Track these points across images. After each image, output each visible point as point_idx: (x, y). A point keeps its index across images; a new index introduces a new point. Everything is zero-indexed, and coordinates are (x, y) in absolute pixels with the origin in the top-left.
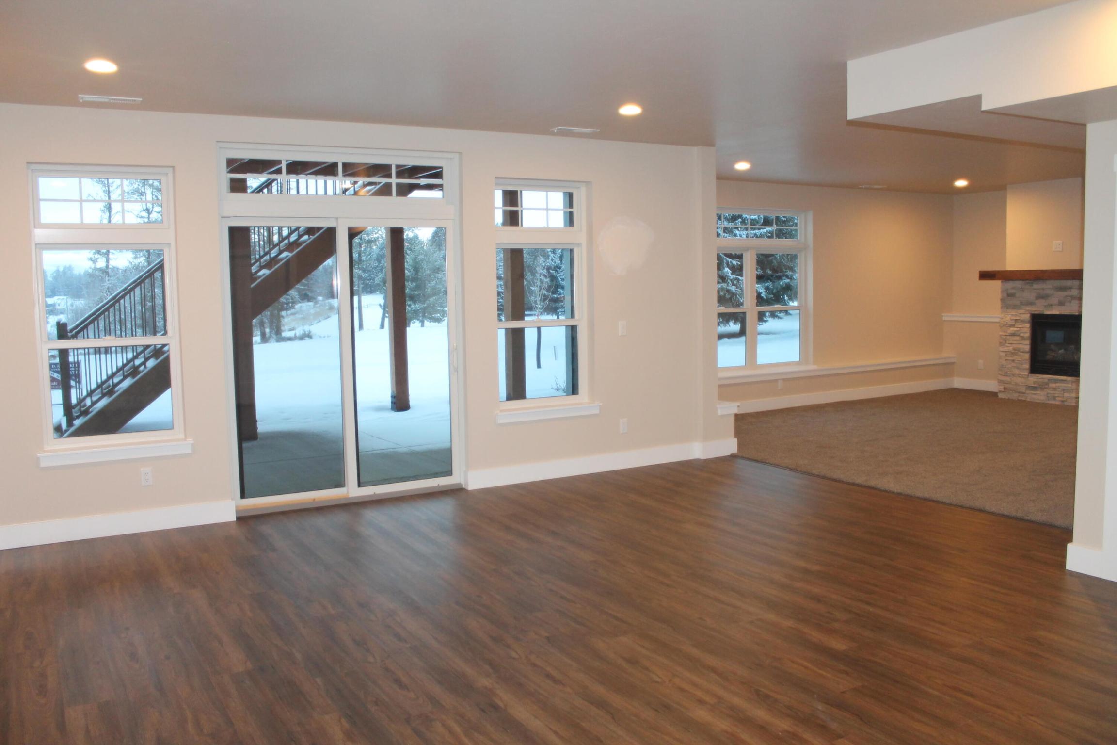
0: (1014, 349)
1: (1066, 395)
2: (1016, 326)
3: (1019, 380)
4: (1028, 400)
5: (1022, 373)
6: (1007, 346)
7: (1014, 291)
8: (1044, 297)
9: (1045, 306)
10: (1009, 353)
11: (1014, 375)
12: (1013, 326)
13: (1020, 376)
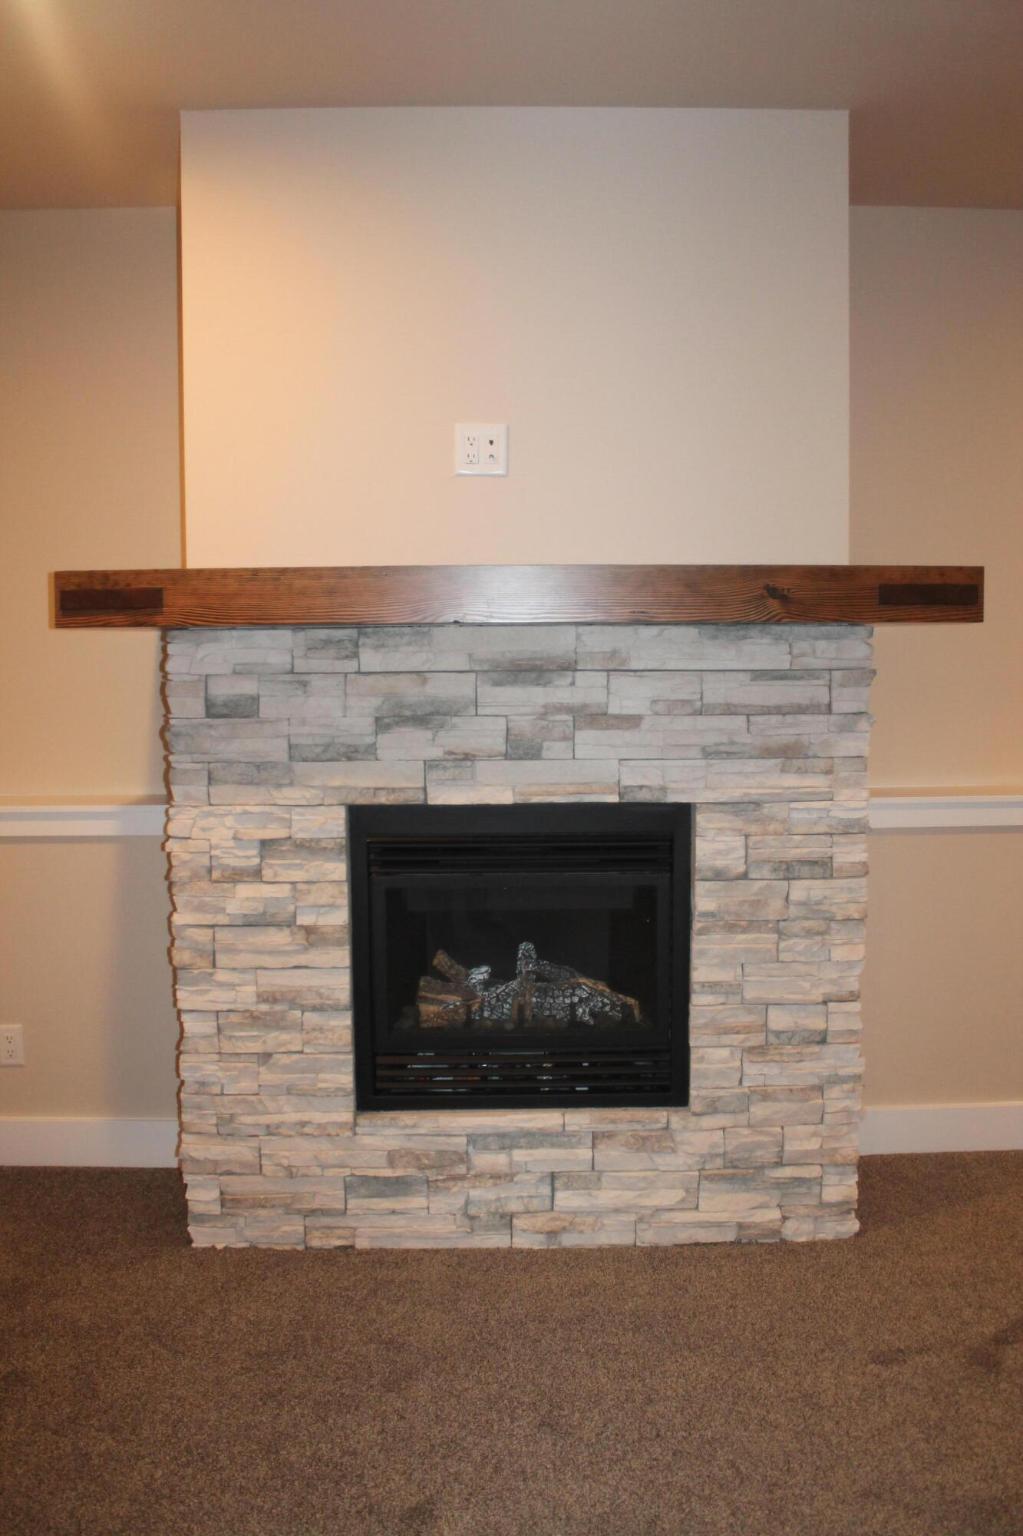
0: (262, 998)
1: (566, 1199)
2: (267, 874)
3: (300, 1152)
4: (362, 1244)
5: (318, 1117)
6: (232, 986)
7: (248, 687)
8: (427, 717)
9: (430, 765)
10: (234, 1018)
11: (271, 1130)
12: (256, 875)
13: (307, 1130)
